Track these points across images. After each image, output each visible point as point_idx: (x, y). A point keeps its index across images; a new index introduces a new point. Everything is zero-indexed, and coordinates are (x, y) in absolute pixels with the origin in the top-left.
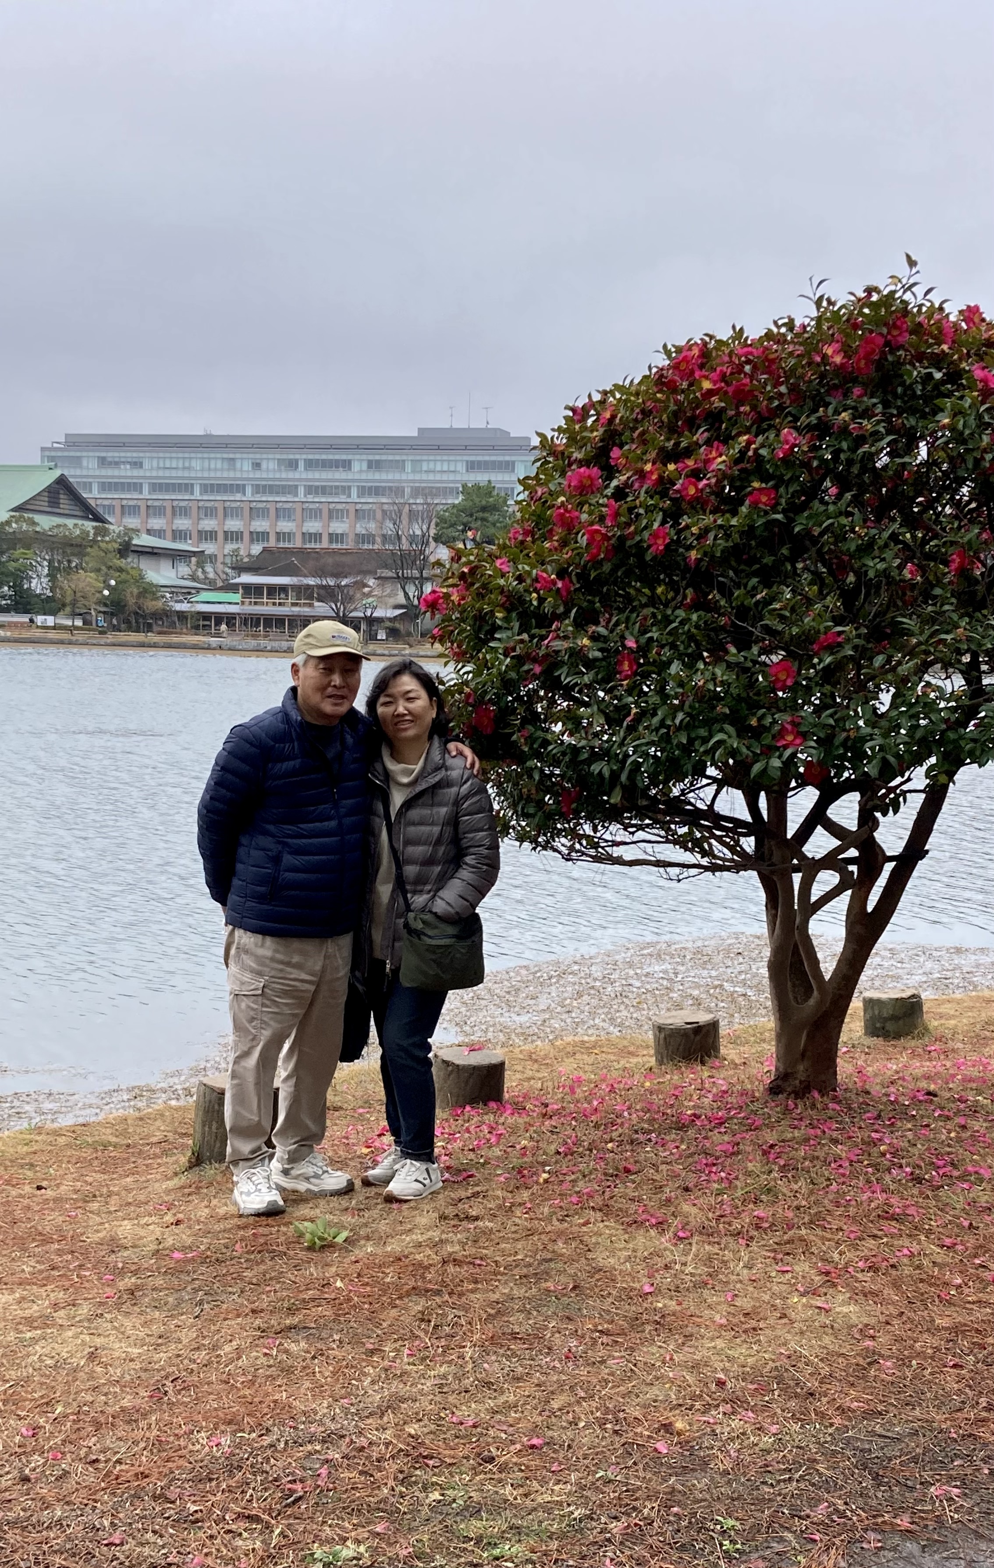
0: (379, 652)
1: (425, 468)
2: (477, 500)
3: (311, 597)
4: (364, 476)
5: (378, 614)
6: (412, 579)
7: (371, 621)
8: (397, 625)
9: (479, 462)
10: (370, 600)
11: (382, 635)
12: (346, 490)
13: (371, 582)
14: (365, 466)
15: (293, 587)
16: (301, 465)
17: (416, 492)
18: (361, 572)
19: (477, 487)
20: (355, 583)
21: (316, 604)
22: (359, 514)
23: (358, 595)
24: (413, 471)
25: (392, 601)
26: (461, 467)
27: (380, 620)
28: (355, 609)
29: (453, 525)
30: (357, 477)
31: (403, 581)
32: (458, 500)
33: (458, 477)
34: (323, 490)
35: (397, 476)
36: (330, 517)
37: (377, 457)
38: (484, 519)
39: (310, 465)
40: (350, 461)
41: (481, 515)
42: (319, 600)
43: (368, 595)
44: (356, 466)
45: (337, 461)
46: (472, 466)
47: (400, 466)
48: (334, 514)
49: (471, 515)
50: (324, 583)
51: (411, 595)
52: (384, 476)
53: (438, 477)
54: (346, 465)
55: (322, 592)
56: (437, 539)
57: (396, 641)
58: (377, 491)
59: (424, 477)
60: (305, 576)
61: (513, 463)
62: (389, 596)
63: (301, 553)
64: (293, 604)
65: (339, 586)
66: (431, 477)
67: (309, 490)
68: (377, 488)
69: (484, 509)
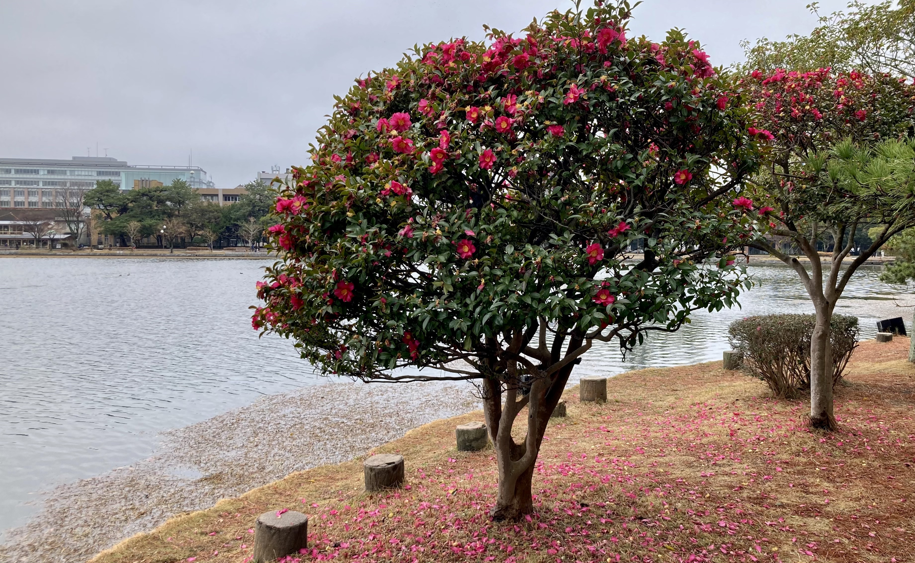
0: (58, 254)
1: (76, 173)
2: (104, 187)
3: (21, 230)
4: (45, 177)
5: (56, 237)
6: (73, 221)
7: (53, 240)
8: (67, 242)
9: (103, 172)
10: (53, 231)
11: (59, 246)
12: (37, 183)
13: (53, 223)
14: (46, 172)
15: (12, 226)
16: (13, 172)
17: (73, 184)
18: (47, 219)
19: (104, 182)
20: (44, 223)
21: (24, 233)
22: (44, 194)
23: (46, 229)
24: (71, 175)
25: (63, 231)
26: (95, 174)
27: (57, 240)
28: (45, 235)
29: (93, 198)
30: (42, 177)
31: (69, 222)
32: (95, 187)
33: (93, 178)
34: (25, 183)
35: (62, 177)
36: (29, 195)
37: (52, 169)
38: (107, 196)
39: (17, 171)
40: (38, 170)
41: (106, 193)
42: (25, 231)
43: (51, 229)
44: (41, 173)
45: (32, 170)
46: (99, 173)
47: (64, 173)
48: (30, 193)
49: (101, 194)
50: (28, 223)
51: (73, 228)
52: (56, 177)
53: (83, 178)
54: (37, 172)
55: (27, 227)
56: (85, 204)
57: (67, 249)
58: (53, 183)
59: (77, 178)
60: (18, 220)
61: (119, 172)
62: (61, 229)
63: (14, 210)
64: (11, 233)
65: (36, 225)
66: (80, 178)
67: (17, 182)
68: (52, 182)
69: (107, 191)
